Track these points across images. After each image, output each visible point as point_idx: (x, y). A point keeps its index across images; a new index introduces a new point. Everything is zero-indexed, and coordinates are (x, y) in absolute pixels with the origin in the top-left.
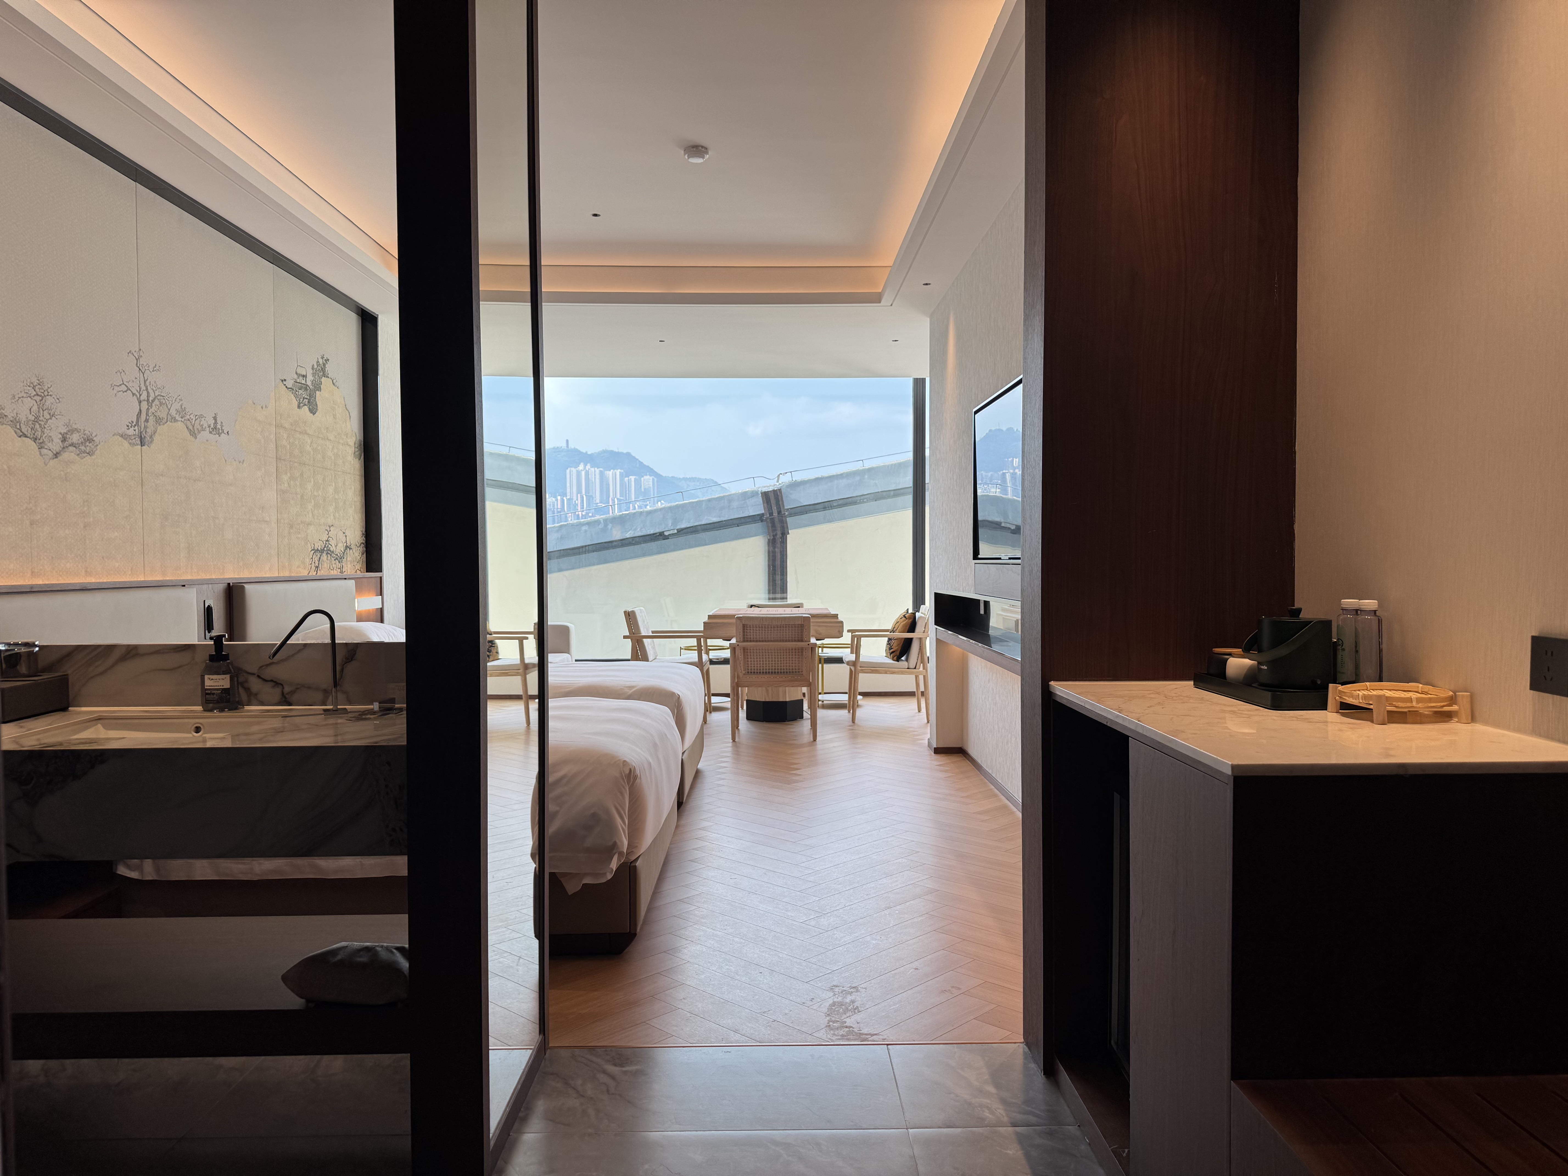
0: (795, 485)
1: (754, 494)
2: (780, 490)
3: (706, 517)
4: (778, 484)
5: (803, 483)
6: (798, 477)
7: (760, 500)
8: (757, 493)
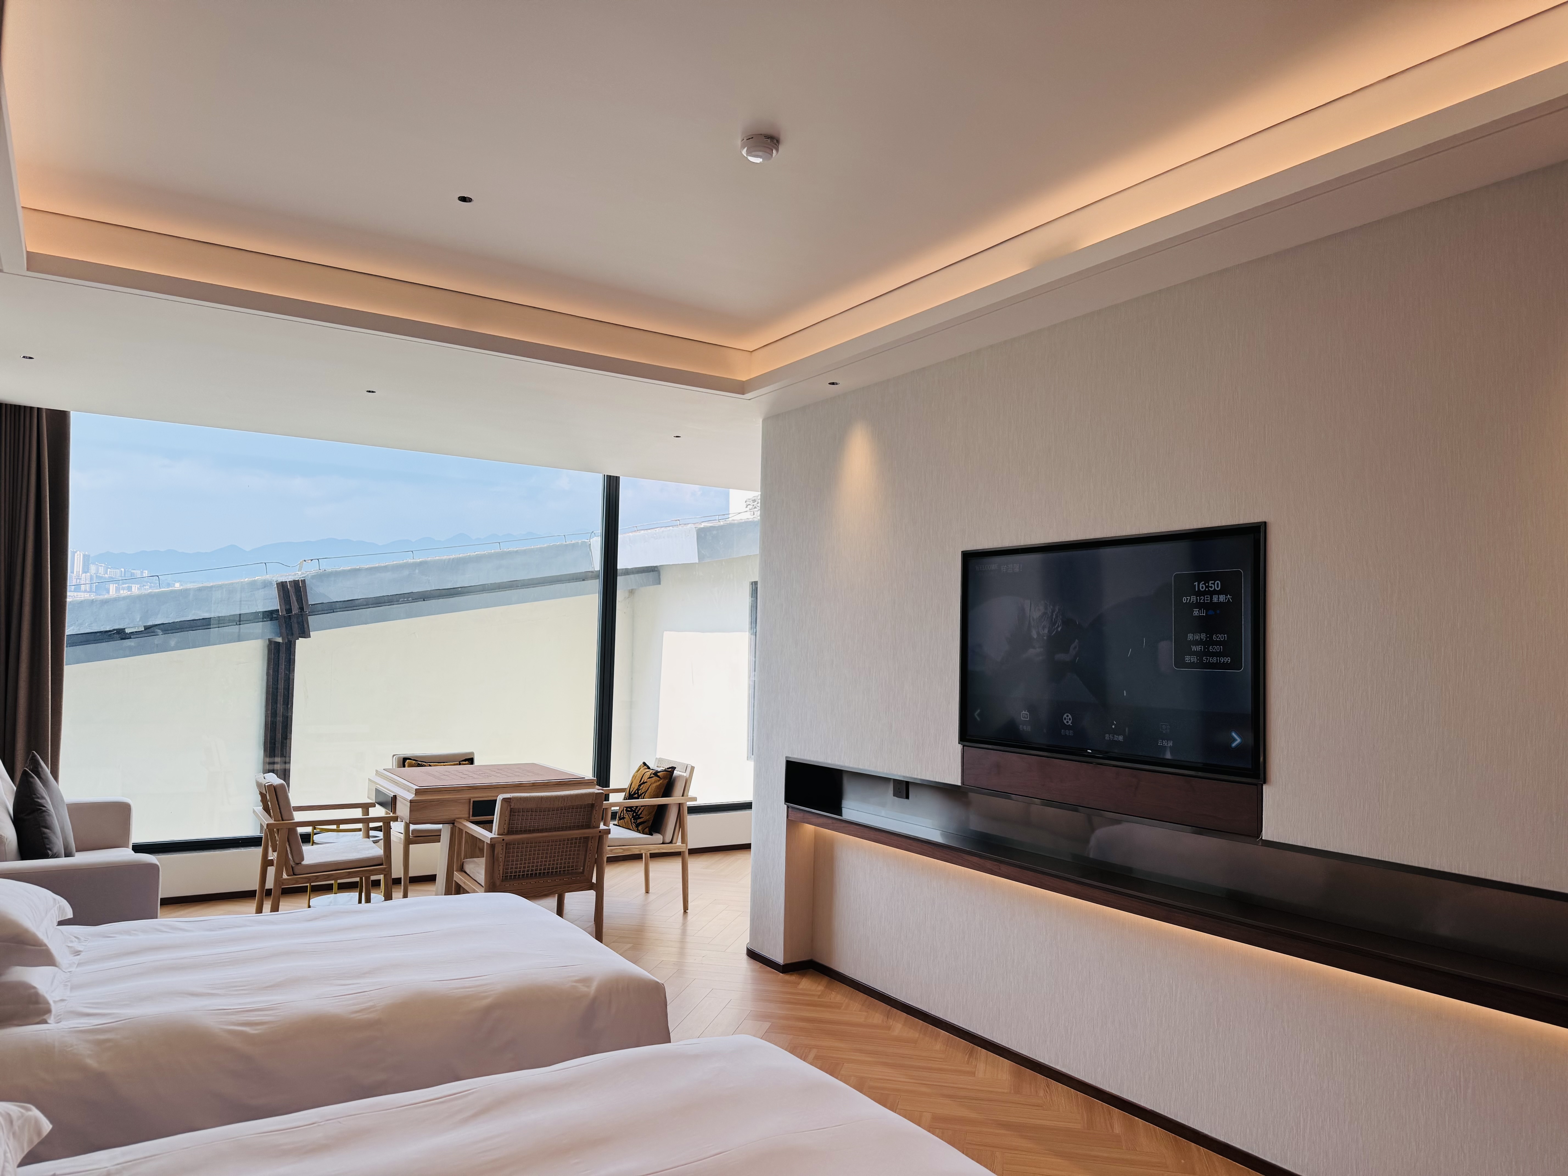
0: (323, 576)
1: (266, 585)
2: (304, 581)
3: (193, 612)
4: (300, 573)
5: (337, 574)
6: (328, 566)
7: (274, 592)
8: (271, 583)
